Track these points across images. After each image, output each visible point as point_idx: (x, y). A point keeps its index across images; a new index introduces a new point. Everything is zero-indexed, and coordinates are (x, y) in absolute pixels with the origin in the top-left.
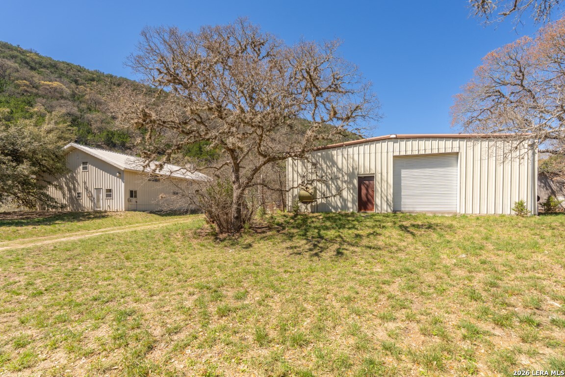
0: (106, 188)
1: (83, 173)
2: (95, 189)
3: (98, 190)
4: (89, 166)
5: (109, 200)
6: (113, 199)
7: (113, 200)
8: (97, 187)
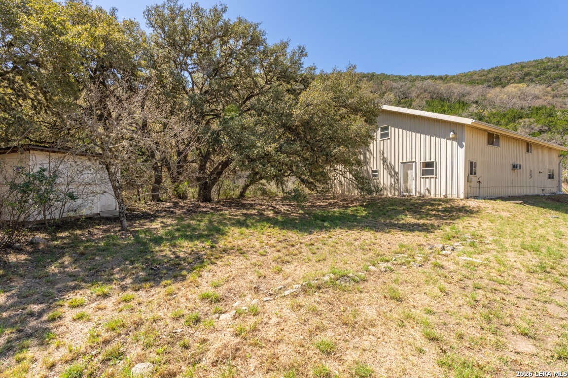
0: (423, 161)
1: (382, 142)
2: (401, 163)
3: (407, 165)
4: (392, 130)
5: (428, 180)
6: (436, 178)
7: (437, 180)
8: (405, 161)
